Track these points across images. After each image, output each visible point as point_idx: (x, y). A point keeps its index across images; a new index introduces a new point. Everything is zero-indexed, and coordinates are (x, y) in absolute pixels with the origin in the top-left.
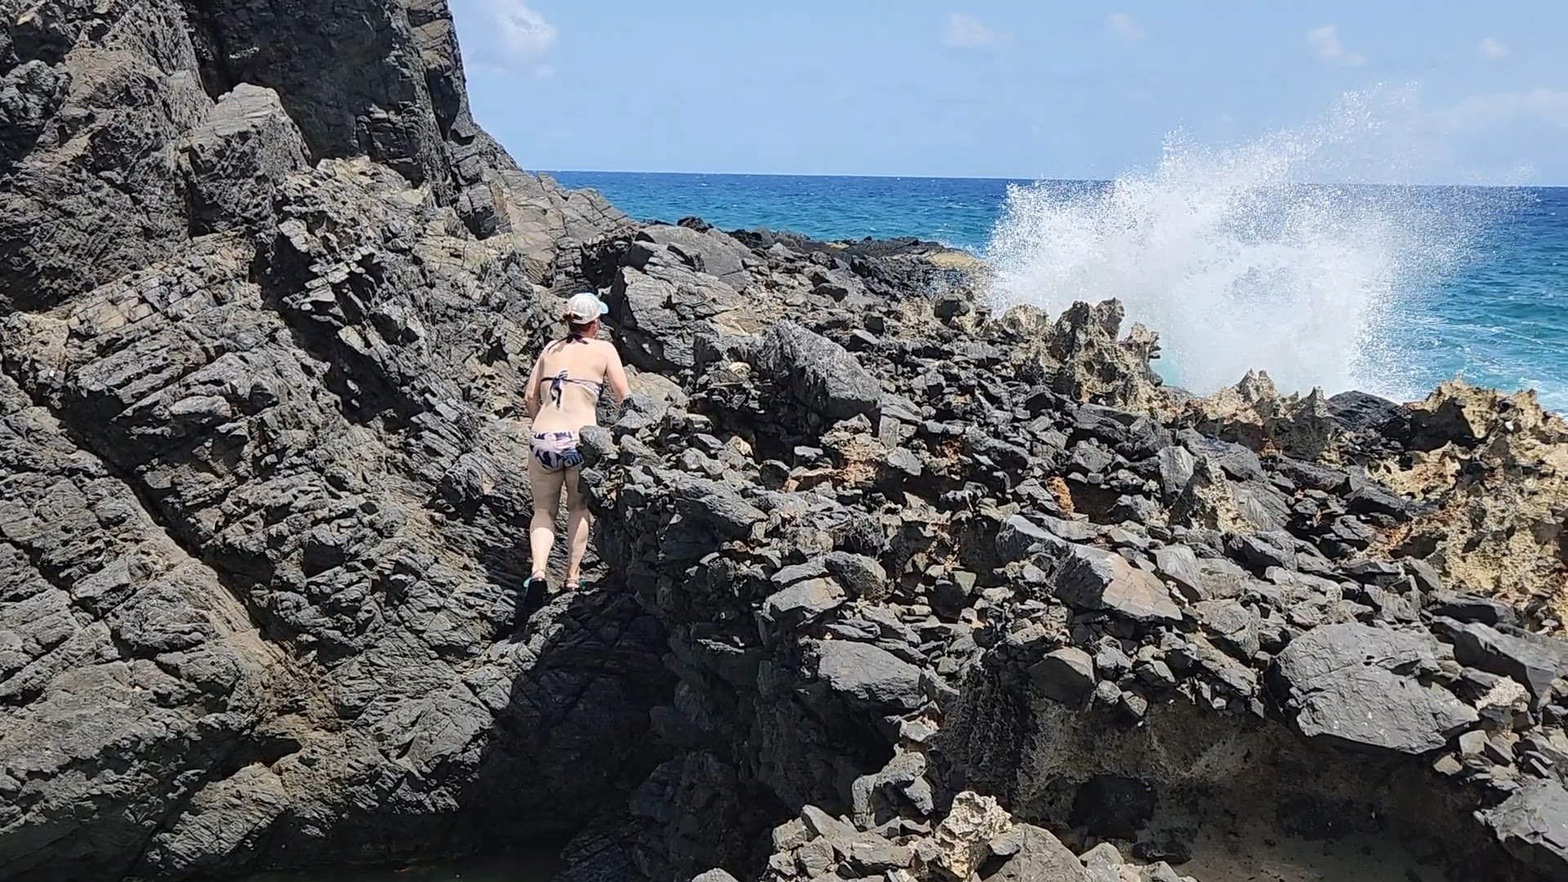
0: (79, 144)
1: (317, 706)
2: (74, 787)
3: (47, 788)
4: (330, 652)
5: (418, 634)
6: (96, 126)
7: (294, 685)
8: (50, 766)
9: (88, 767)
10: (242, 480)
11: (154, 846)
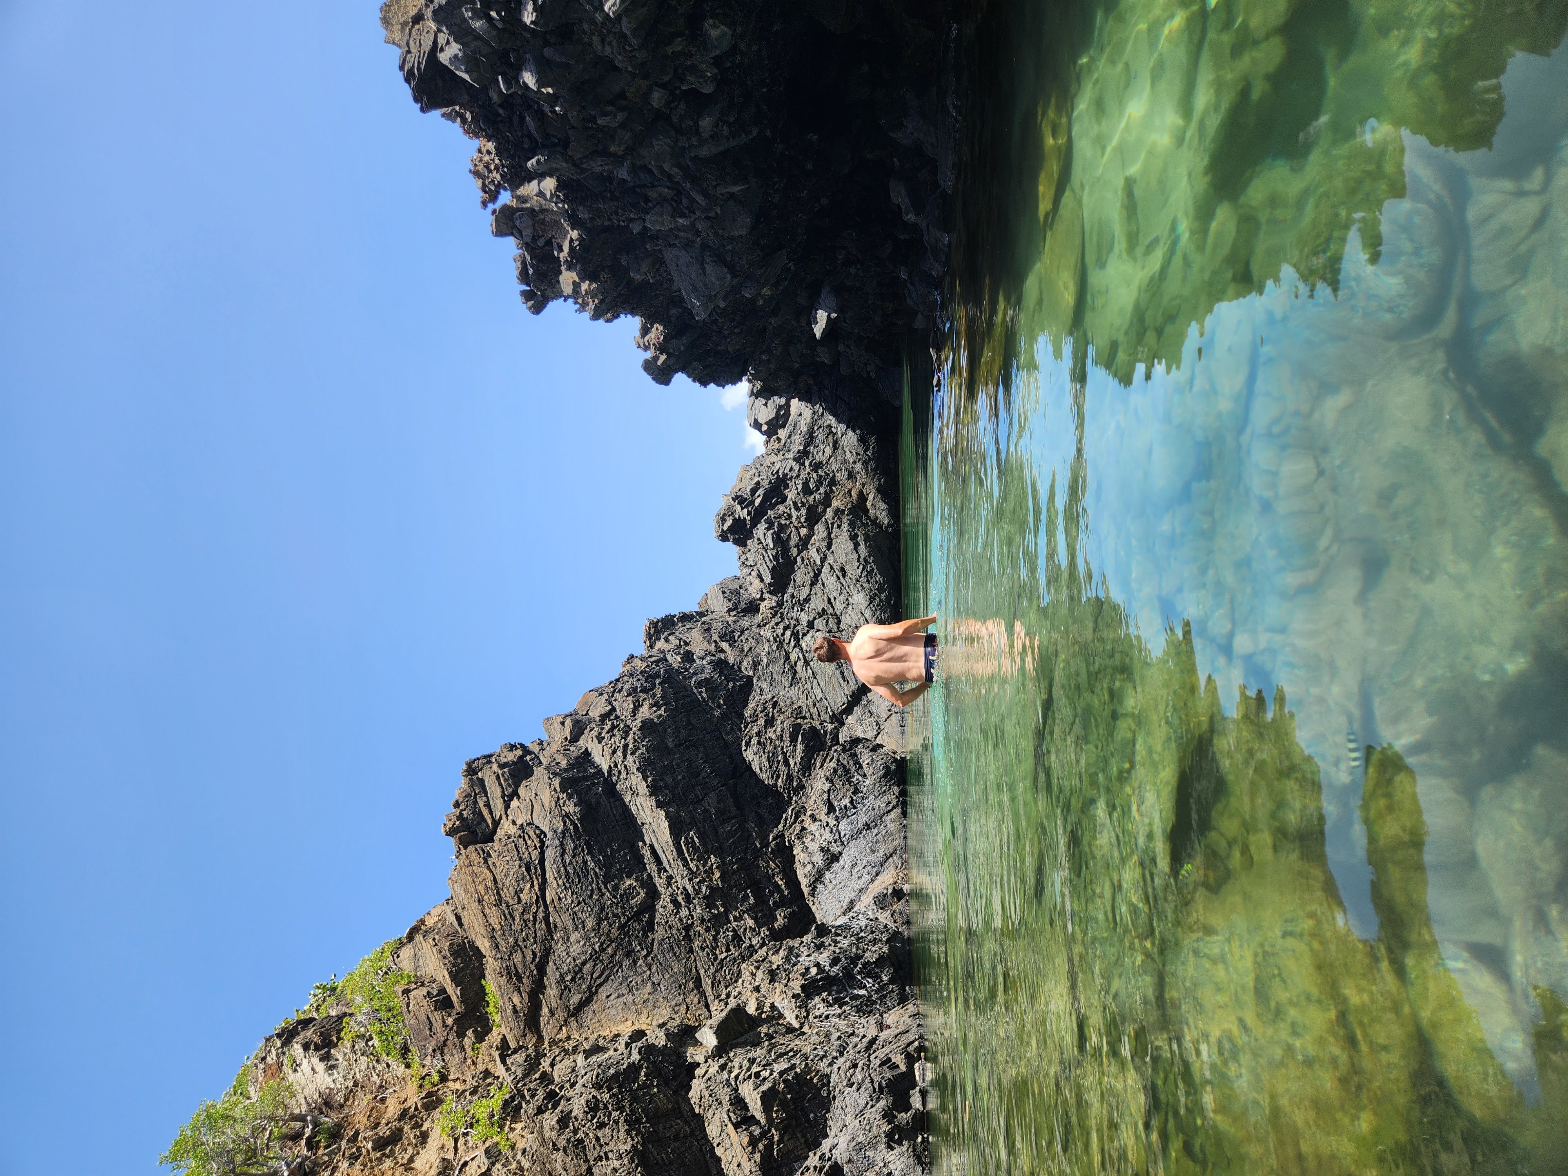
0: (725, 645)
1: (849, 485)
2: (863, 550)
3: (862, 556)
4: (833, 482)
5: (830, 457)
6: (718, 640)
7: (842, 493)
8: (856, 556)
9: (856, 546)
10: (791, 522)
11: (887, 530)
